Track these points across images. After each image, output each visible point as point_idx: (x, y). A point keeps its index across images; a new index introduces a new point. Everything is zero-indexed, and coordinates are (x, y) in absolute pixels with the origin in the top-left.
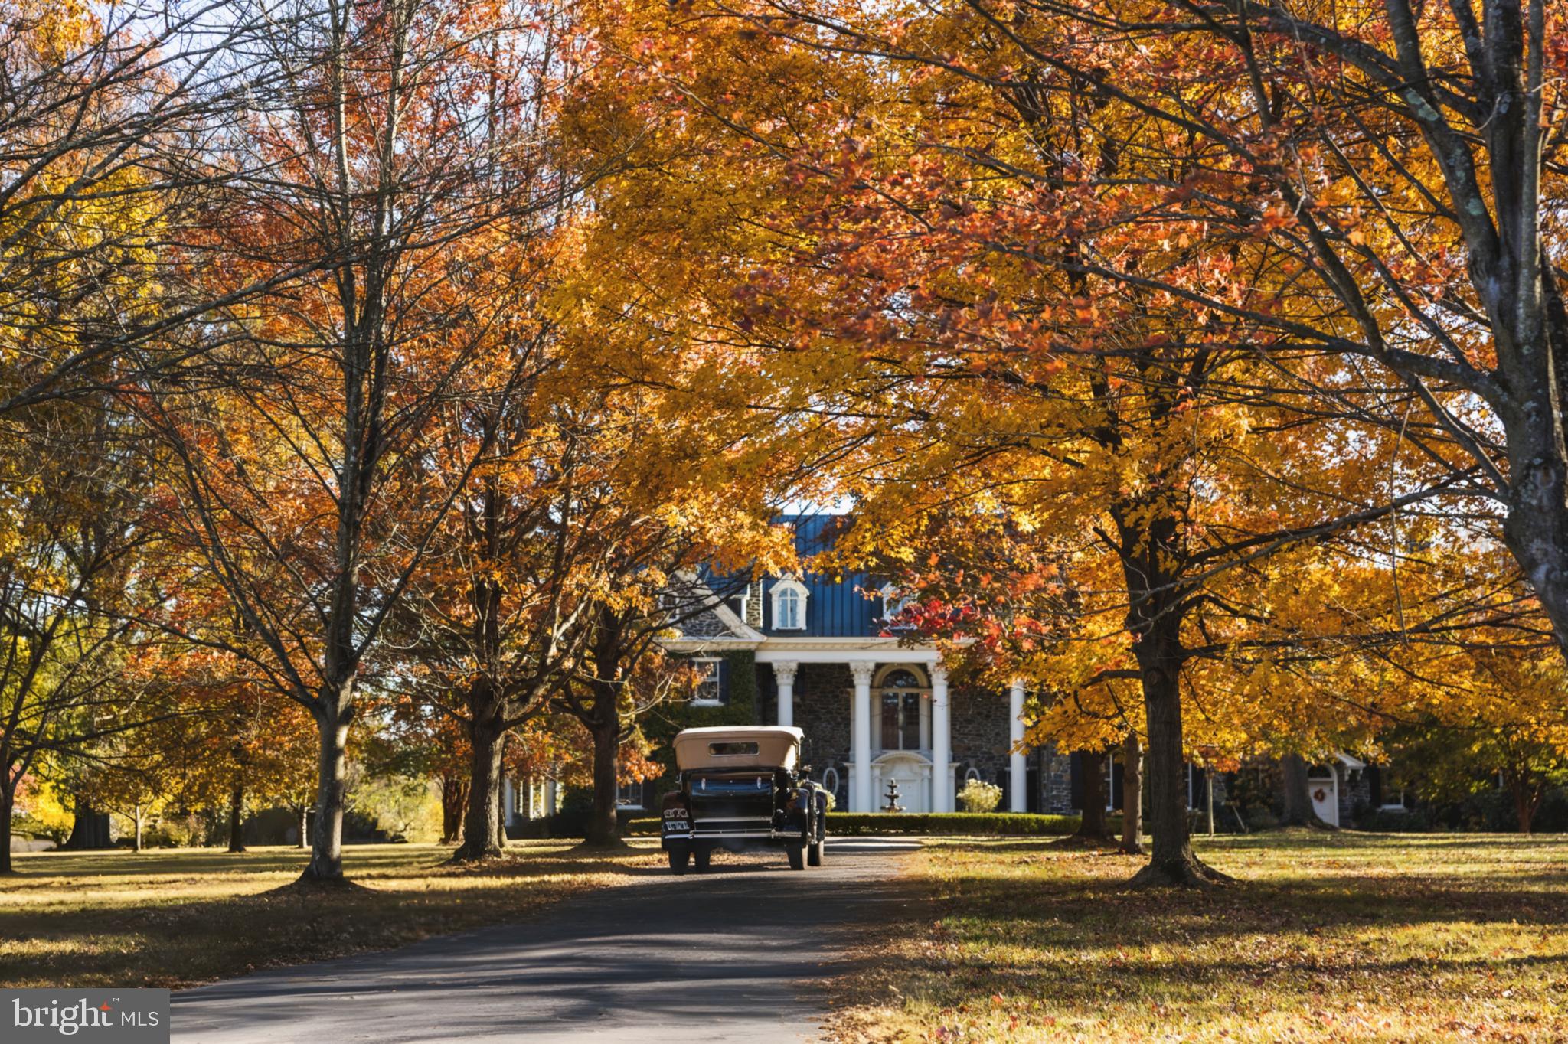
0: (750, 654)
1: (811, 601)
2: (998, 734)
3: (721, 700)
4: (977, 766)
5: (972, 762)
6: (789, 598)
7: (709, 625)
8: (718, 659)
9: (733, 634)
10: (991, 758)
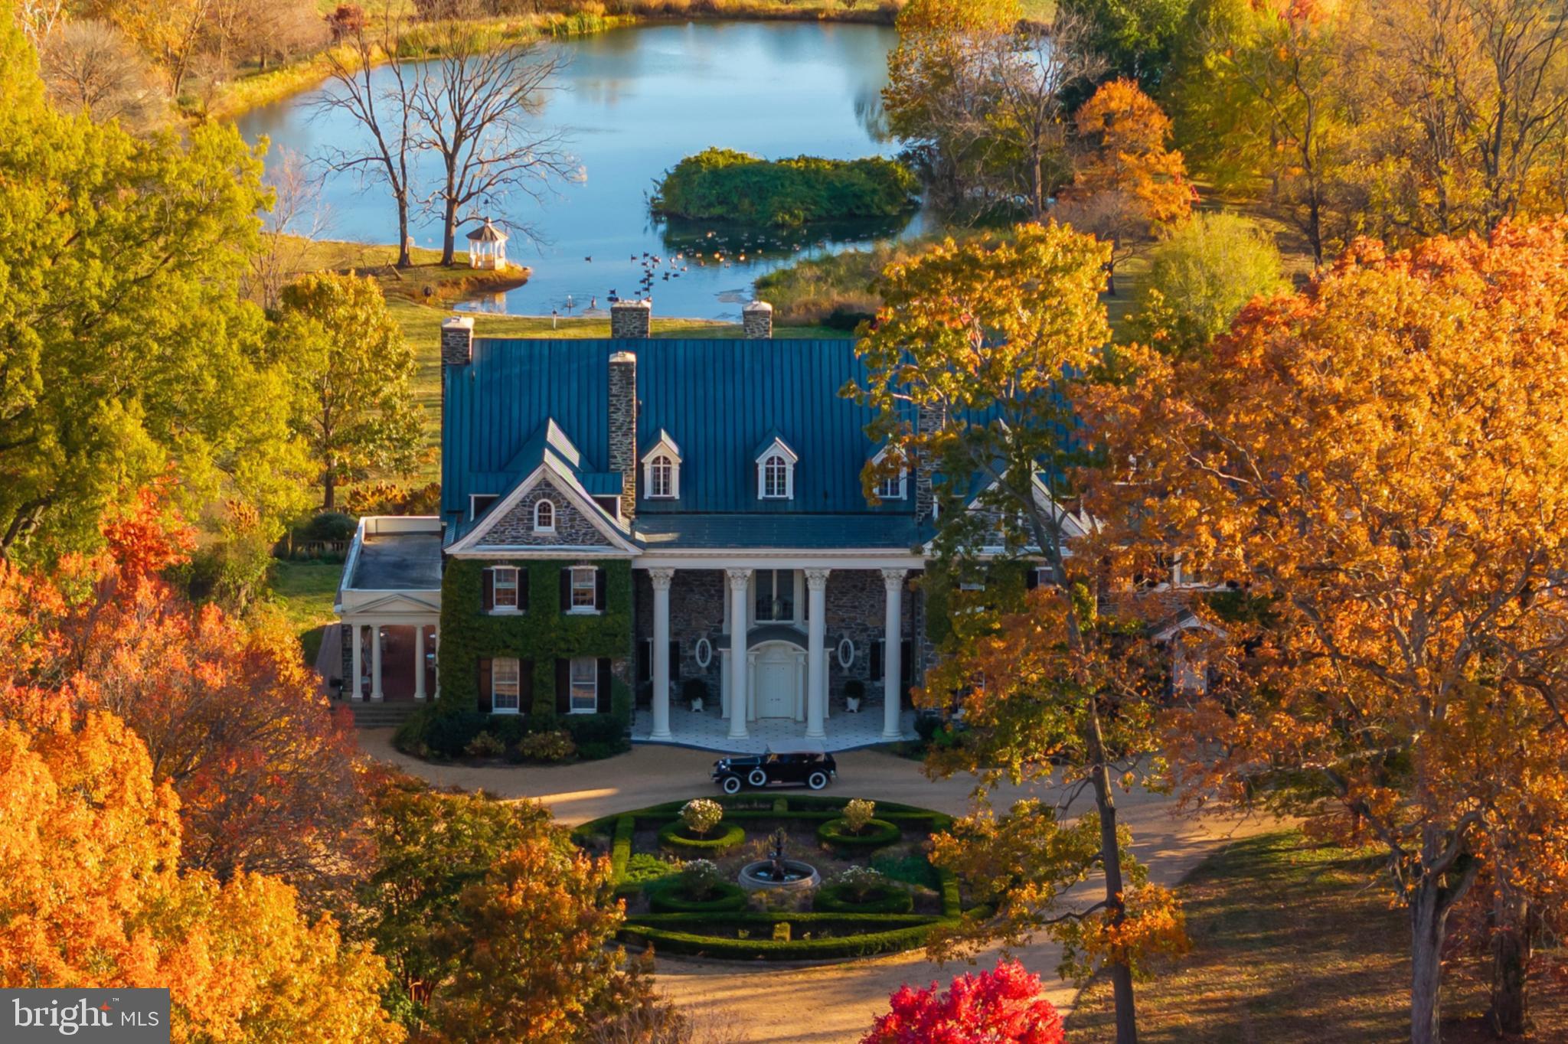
0: (626, 562)
1: (683, 468)
2: (872, 606)
3: (598, 608)
4: (851, 638)
5: (846, 633)
6: (662, 466)
7: (585, 534)
8: (595, 568)
9: (610, 544)
10: (866, 629)
